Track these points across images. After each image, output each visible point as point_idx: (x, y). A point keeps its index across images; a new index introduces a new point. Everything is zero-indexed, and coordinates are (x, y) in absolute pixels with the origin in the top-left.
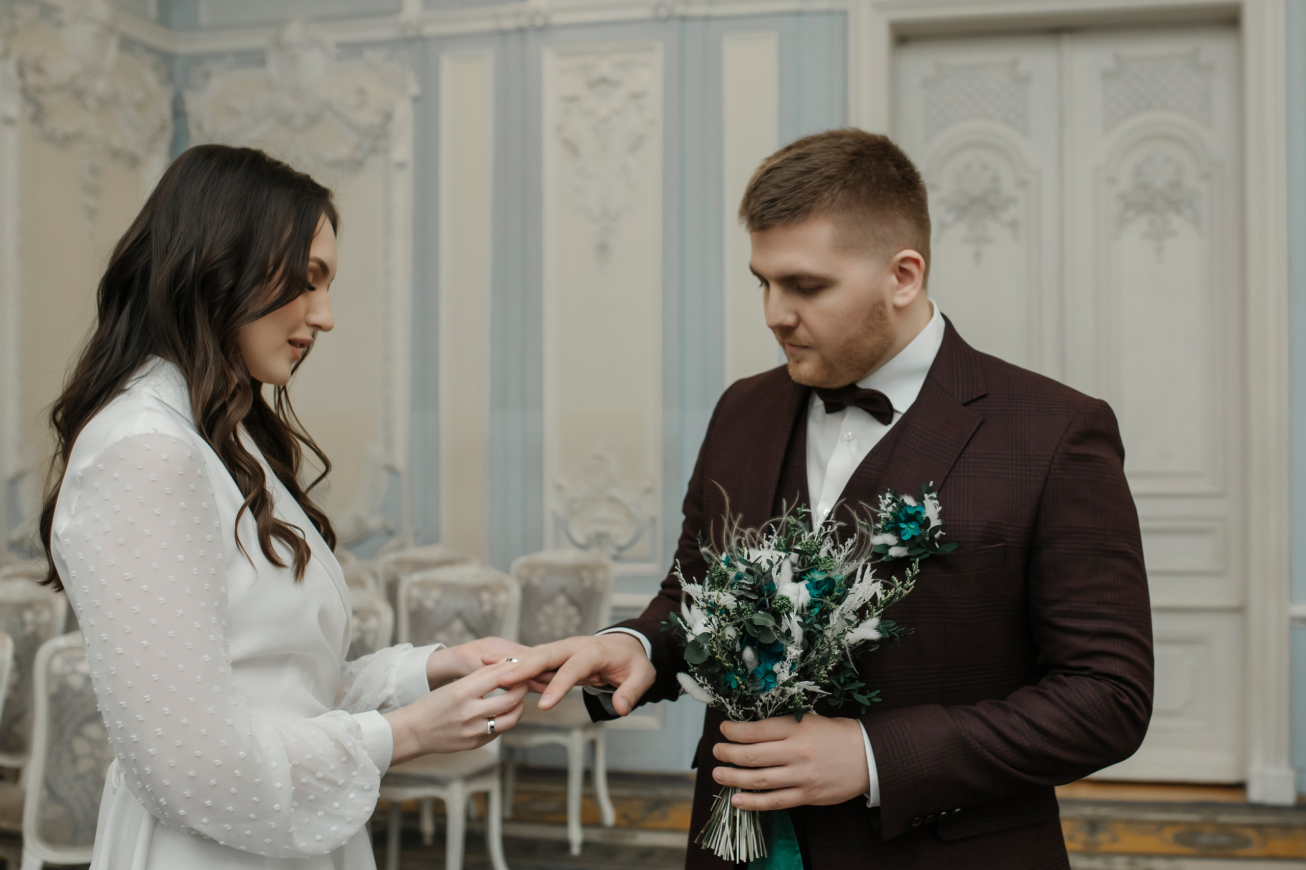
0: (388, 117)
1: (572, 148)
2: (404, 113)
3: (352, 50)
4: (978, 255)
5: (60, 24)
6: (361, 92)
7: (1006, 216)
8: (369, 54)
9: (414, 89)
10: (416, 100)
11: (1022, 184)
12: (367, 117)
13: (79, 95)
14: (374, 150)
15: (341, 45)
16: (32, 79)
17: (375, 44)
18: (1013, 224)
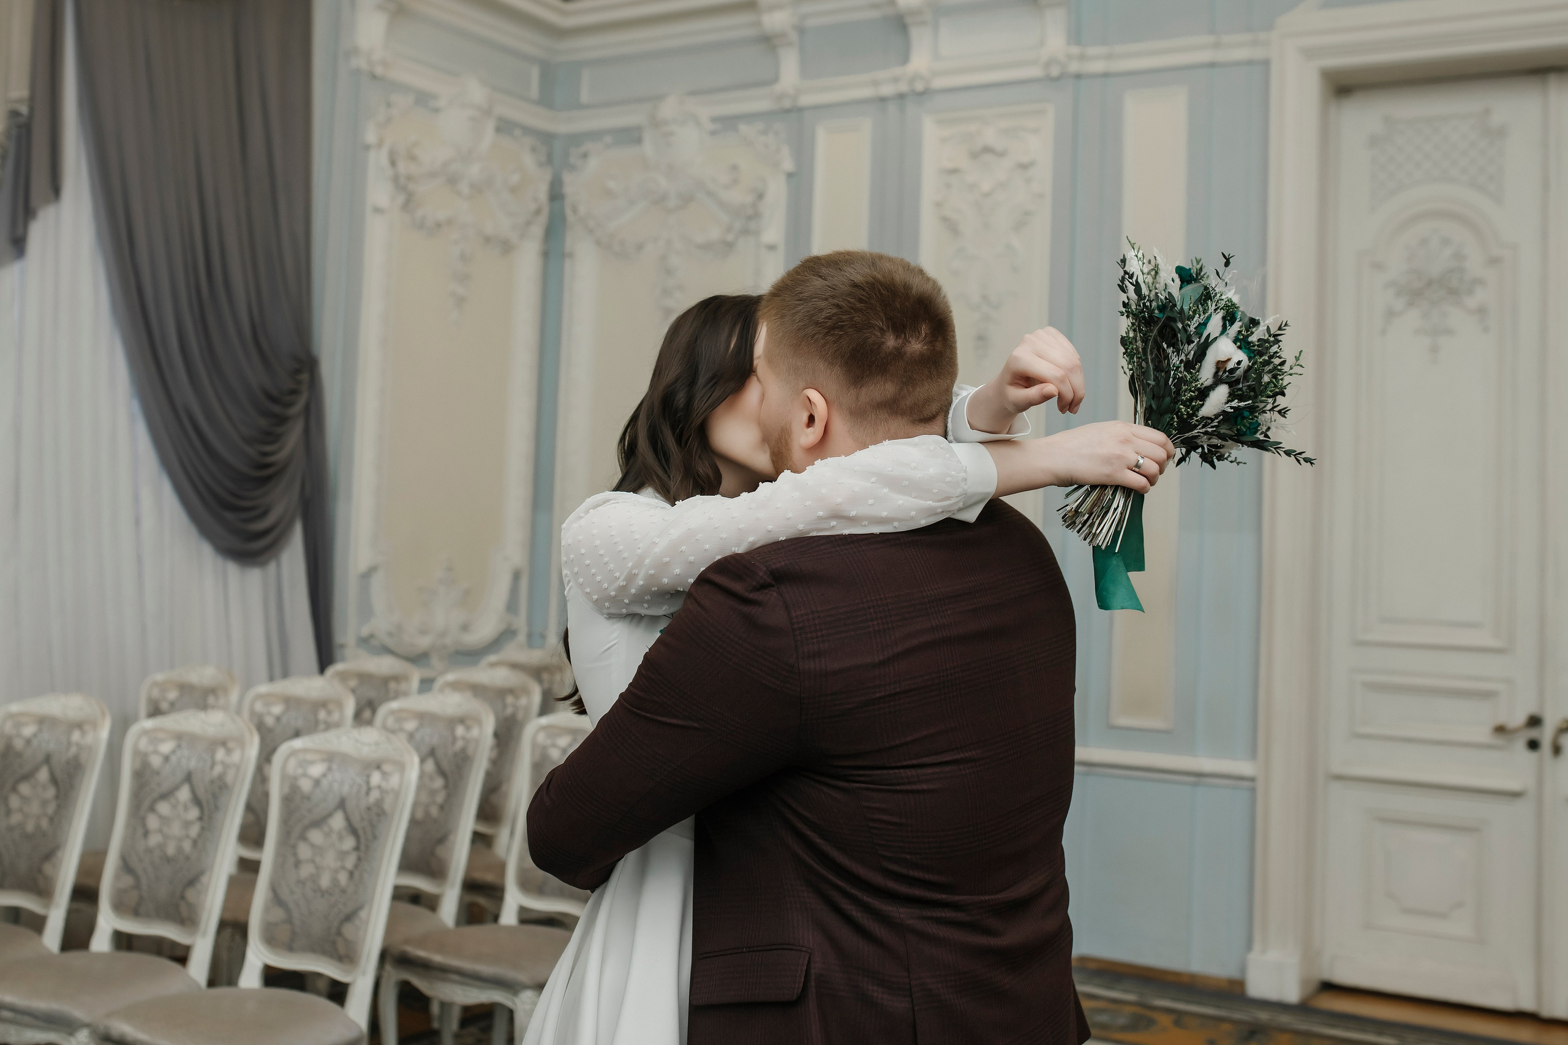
0: (761, 196)
1: (951, 226)
2: (777, 191)
3: (728, 123)
4: (1434, 349)
5: (436, 110)
6: (735, 168)
7: (1472, 302)
8: (743, 128)
9: (788, 165)
10: (790, 175)
11: (1494, 261)
12: (738, 197)
13: (453, 181)
14: (745, 232)
15: (715, 120)
16: (403, 167)
17: (749, 118)
18: (1481, 311)
